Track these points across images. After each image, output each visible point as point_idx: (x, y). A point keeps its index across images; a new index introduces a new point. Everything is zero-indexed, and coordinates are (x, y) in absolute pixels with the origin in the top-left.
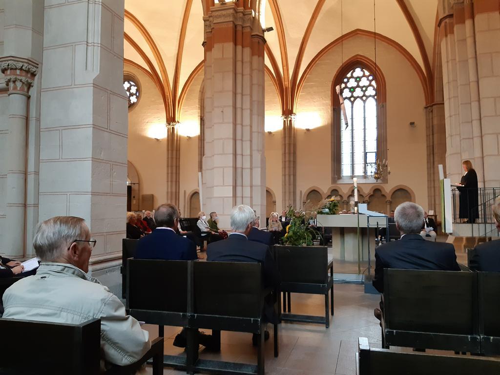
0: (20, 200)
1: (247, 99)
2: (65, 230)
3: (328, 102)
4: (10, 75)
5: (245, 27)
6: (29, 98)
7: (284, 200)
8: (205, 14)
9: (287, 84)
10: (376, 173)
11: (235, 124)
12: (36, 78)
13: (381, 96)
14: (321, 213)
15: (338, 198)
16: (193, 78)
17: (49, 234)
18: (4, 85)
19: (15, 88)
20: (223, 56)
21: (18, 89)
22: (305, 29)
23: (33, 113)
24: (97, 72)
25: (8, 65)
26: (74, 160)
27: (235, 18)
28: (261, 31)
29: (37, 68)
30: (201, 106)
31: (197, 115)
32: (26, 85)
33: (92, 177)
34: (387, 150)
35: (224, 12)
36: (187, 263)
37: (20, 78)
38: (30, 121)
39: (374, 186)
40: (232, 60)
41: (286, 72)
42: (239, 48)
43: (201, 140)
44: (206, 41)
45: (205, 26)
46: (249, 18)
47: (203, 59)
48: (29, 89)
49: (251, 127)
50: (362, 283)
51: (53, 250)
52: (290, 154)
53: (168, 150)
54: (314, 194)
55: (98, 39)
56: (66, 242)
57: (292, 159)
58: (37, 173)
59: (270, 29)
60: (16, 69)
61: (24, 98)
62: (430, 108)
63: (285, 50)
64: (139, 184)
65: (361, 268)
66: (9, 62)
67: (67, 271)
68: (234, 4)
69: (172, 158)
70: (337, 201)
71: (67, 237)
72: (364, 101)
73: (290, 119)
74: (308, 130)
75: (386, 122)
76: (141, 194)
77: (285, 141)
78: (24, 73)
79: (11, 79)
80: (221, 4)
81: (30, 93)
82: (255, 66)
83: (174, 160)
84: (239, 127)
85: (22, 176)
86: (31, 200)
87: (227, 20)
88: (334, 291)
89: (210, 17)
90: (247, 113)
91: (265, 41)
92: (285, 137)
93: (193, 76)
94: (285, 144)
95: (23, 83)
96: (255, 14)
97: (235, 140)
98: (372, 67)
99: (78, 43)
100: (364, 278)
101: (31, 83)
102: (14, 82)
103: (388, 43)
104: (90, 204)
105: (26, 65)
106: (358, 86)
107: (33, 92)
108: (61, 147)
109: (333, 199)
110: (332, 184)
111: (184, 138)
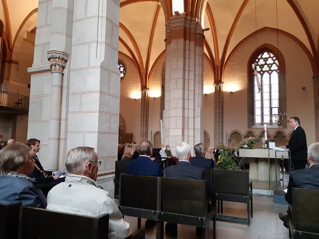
0: (57, 136)
1: (192, 74)
2: (84, 155)
3: (246, 74)
4: (52, 62)
5: (191, 29)
6: (63, 75)
7: (215, 138)
8: (167, 21)
9: (218, 63)
10: (278, 122)
11: (184, 89)
12: (68, 63)
13: (282, 71)
14: (242, 148)
15: (254, 138)
16: (158, 61)
17: (75, 157)
18: (49, 68)
19: (55, 69)
20: (177, 47)
21: (57, 70)
22: (230, 28)
23: (65, 84)
24: (103, 59)
25: (52, 56)
26: (89, 112)
27: (185, 23)
28: (202, 31)
29: (68, 57)
30: (162, 79)
31: (160, 84)
32: (61, 67)
33: (98, 123)
34: (286, 106)
35: (178, 20)
36: (157, 178)
37: (58, 63)
38: (64, 89)
39: (277, 130)
40: (183, 49)
41: (217, 56)
42: (187, 42)
43: (162, 100)
44: (166, 38)
45: (166, 29)
46: (194, 23)
47: (165, 49)
48: (63, 70)
49: (194, 91)
50: (272, 196)
51: (77, 167)
52: (219, 108)
53: (142, 106)
54: (235, 135)
55: (104, 40)
56: (85, 162)
57: (221, 112)
58: (66, 120)
59: (208, 29)
60: (56, 58)
61: (60, 75)
62: (316, 78)
63: (216, 42)
64: (124, 126)
65: (271, 186)
66: (53, 54)
67: (84, 181)
68: (185, 15)
69: (144, 111)
70: (253, 140)
71: (85, 159)
72: (270, 74)
73: (219, 86)
74: (231, 93)
75: (285, 88)
76: (125, 133)
77: (216, 100)
78: (61, 60)
79: (53, 64)
80: (177, 15)
81: (64, 73)
82: (197, 53)
83: (145, 112)
84: (186, 91)
85: (58, 121)
86: (62, 136)
87: (180, 25)
88: (253, 201)
89: (169, 23)
90: (192, 82)
91: (204, 37)
92: (216, 97)
93: (158, 60)
94: (216, 102)
95: (60, 66)
96: (198, 20)
97: (184, 99)
98: (276, 51)
99: (92, 42)
100: (273, 193)
101: (65, 66)
102: (55, 66)
103: (286, 36)
104: (97, 139)
105: (62, 55)
106: (266, 64)
107: (65, 71)
108: (81, 104)
109: (251, 139)
110: (248, 128)
111: (151, 98)
